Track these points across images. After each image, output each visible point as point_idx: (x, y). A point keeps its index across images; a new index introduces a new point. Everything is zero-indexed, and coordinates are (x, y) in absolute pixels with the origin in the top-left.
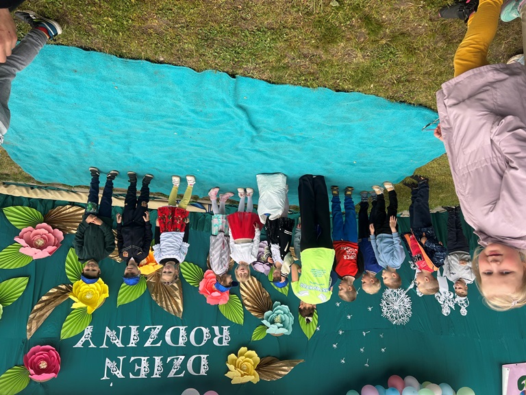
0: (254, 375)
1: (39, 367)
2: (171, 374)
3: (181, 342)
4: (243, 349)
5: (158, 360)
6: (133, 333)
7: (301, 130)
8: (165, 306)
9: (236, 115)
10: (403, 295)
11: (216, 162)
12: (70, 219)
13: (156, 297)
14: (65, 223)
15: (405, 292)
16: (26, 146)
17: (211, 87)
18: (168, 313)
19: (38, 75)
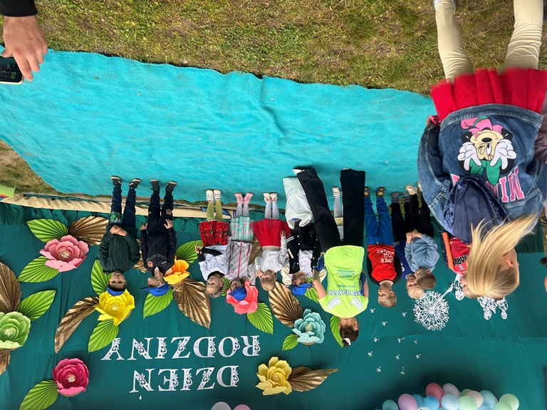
0: (286, 385)
1: (67, 381)
2: (201, 387)
3: (210, 354)
4: (274, 359)
5: (187, 372)
6: (160, 346)
7: (330, 130)
8: (192, 316)
9: (263, 117)
10: (440, 300)
11: (242, 166)
12: (93, 230)
13: (183, 307)
14: (89, 235)
15: (443, 296)
16: (47, 156)
17: (237, 89)
18: (196, 324)
19: (59, 84)
